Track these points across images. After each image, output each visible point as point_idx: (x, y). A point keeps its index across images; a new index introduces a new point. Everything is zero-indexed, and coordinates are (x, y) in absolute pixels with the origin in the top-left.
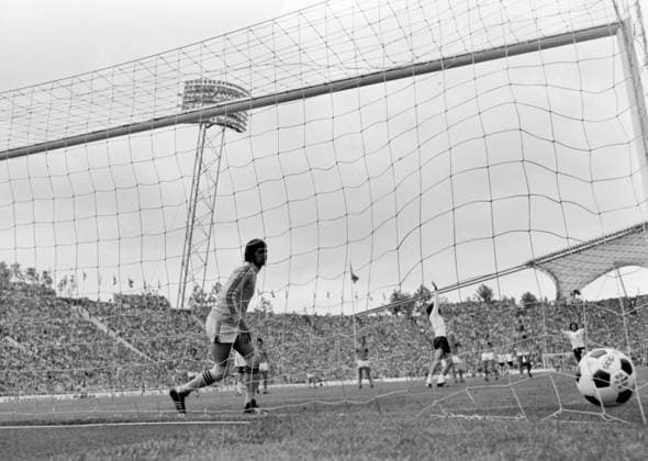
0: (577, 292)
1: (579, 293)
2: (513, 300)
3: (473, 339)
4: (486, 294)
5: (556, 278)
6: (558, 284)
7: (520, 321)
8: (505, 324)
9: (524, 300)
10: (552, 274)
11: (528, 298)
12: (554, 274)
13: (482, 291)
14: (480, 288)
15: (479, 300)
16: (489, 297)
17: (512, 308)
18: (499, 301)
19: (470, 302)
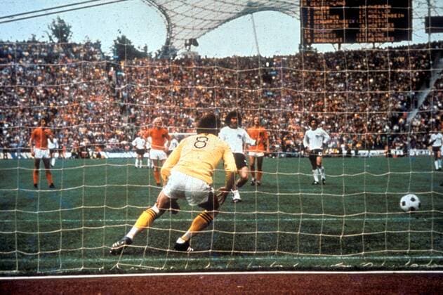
0: (194, 42)
1: (196, 44)
2: (98, 45)
3: (40, 99)
4: (61, 31)
5: (168, 19)
6: (170, 26)
7: (110, 78)
8: (88, 81)
9: (116, 45)
10: (164, 12)
11: (124, 49)
12: (167, 12)
13: (56, 26)
14: (54, 22)
15: (51, 40)
16: (66, 37)
17: (98, 57)
18: (80, 45)
19: (37, 42)
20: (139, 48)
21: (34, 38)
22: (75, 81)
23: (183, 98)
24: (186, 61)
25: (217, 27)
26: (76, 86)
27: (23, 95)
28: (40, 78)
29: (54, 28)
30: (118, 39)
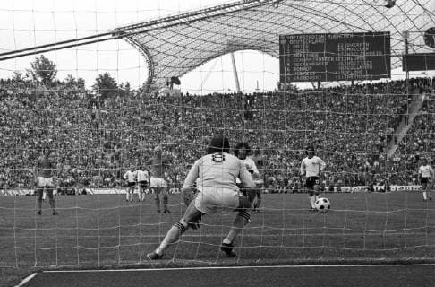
0: (176, 80)
3: (24, 137)
4: (46, 70)
5: (150, 57)
6: (152, 65)
7: (93, 116)
8: (72, 119)
9: (99, 84)
10: (146, 51)
11: (106, 83)
12: (150, 51)
13: (40, 66)
14: (38, 62)
15: (35, 79)
16: (49, 77)
17: (82, 96)
18: (63, 83)
19: (21, 81)
20: (121, 86)
21: (18, 78)
22: (58, 120)
23: (166, 135)
24: (169, 99)
25: (198, 65)
26: (60, 124)
27: (8, 133)
28: (24, 117)
29: (38, 67)
30: (101, 77)
